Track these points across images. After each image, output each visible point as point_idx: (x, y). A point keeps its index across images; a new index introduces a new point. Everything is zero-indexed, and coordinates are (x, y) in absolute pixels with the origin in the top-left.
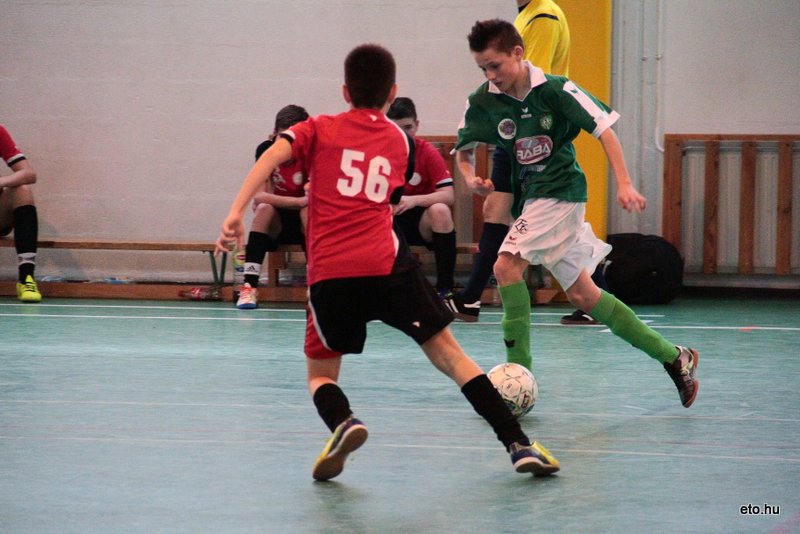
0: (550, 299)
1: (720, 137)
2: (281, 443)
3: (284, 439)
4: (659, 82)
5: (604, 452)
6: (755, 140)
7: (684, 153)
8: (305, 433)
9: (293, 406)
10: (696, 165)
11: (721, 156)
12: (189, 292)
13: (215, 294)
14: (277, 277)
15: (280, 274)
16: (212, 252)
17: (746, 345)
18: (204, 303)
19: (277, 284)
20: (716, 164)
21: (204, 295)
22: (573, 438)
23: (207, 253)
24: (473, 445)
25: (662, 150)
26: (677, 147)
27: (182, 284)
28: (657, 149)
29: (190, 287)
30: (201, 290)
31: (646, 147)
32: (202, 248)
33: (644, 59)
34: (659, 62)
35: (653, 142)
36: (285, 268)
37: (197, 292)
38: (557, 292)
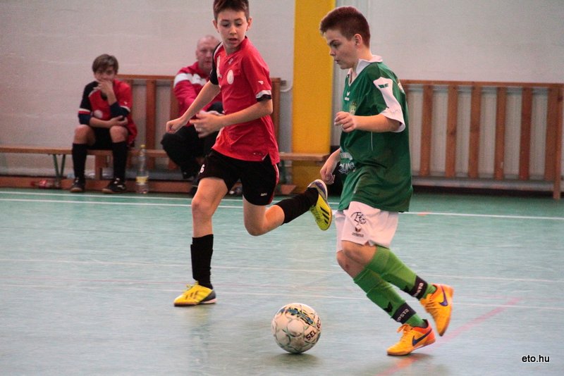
0: (290, 191)
2: (91, 288)
3: (93, 285)
5: (314, 296)
6: (432, 84)
8: (109, 281)
9: (102, 263)
12: (38, 182)
13: (57, 185)
14: (101, 173)
15: (103, 171)
16: (54, 155)
17: (421, 225)
18: (48, 191)
19: (101, 178)
21: (49, 184)
22: (294, 287)
23: (52, 156)
24: (225, 291)
27: (33, 177)
29: (40, 179)
30: (47, 181)
32: (48, 152)
36: (107, 167)
37: (43, 183)
38: (295, 186)
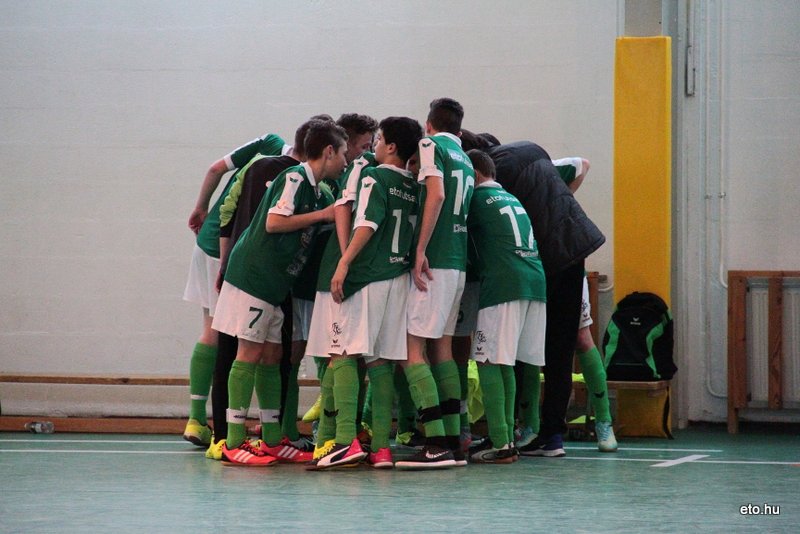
1: (783, 274)
4: (722, 219)
7: (748, 290)
10: (759, 301)
11: (785, 292)
20: (780, 301)
25: (726, 286)
26: (740, 284)
28: (722, 286)
31: (712, 283)
33: (707, 197)
34: (722, 199)
35: (718, 278)
